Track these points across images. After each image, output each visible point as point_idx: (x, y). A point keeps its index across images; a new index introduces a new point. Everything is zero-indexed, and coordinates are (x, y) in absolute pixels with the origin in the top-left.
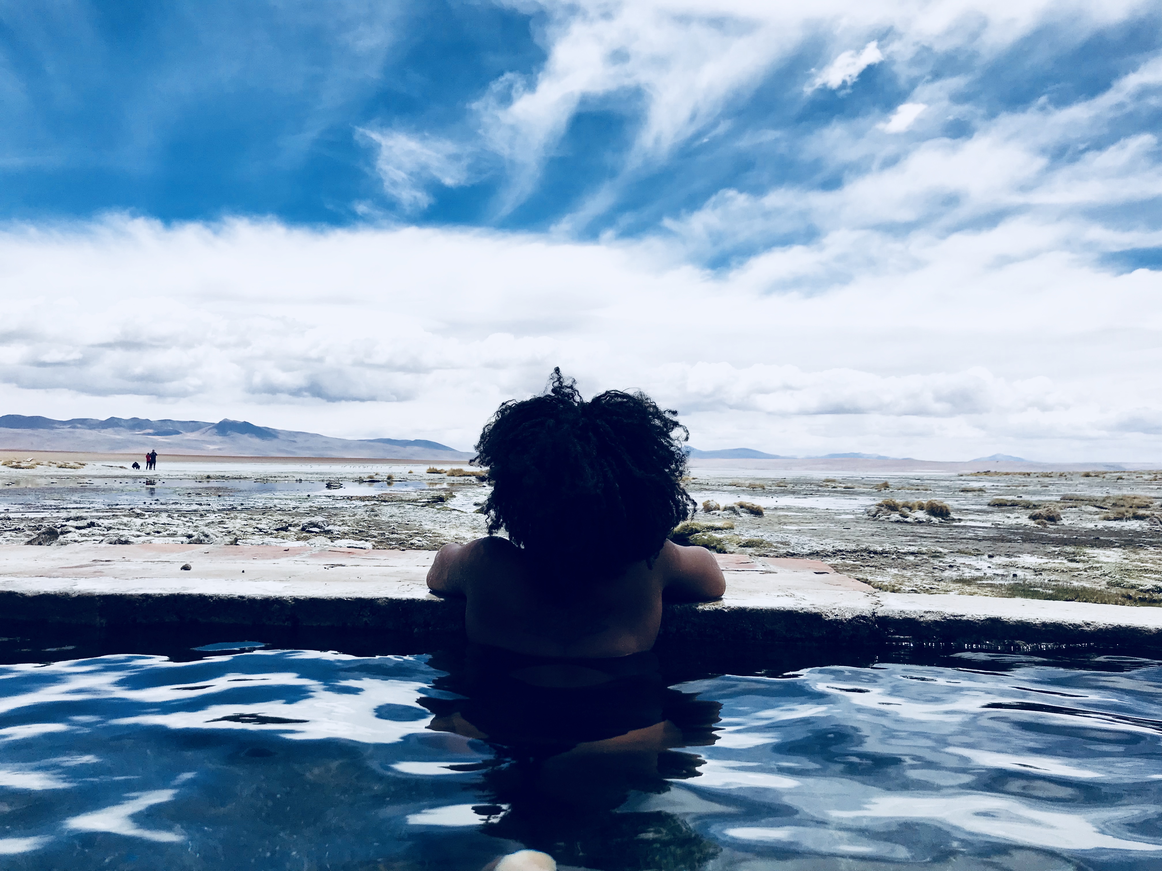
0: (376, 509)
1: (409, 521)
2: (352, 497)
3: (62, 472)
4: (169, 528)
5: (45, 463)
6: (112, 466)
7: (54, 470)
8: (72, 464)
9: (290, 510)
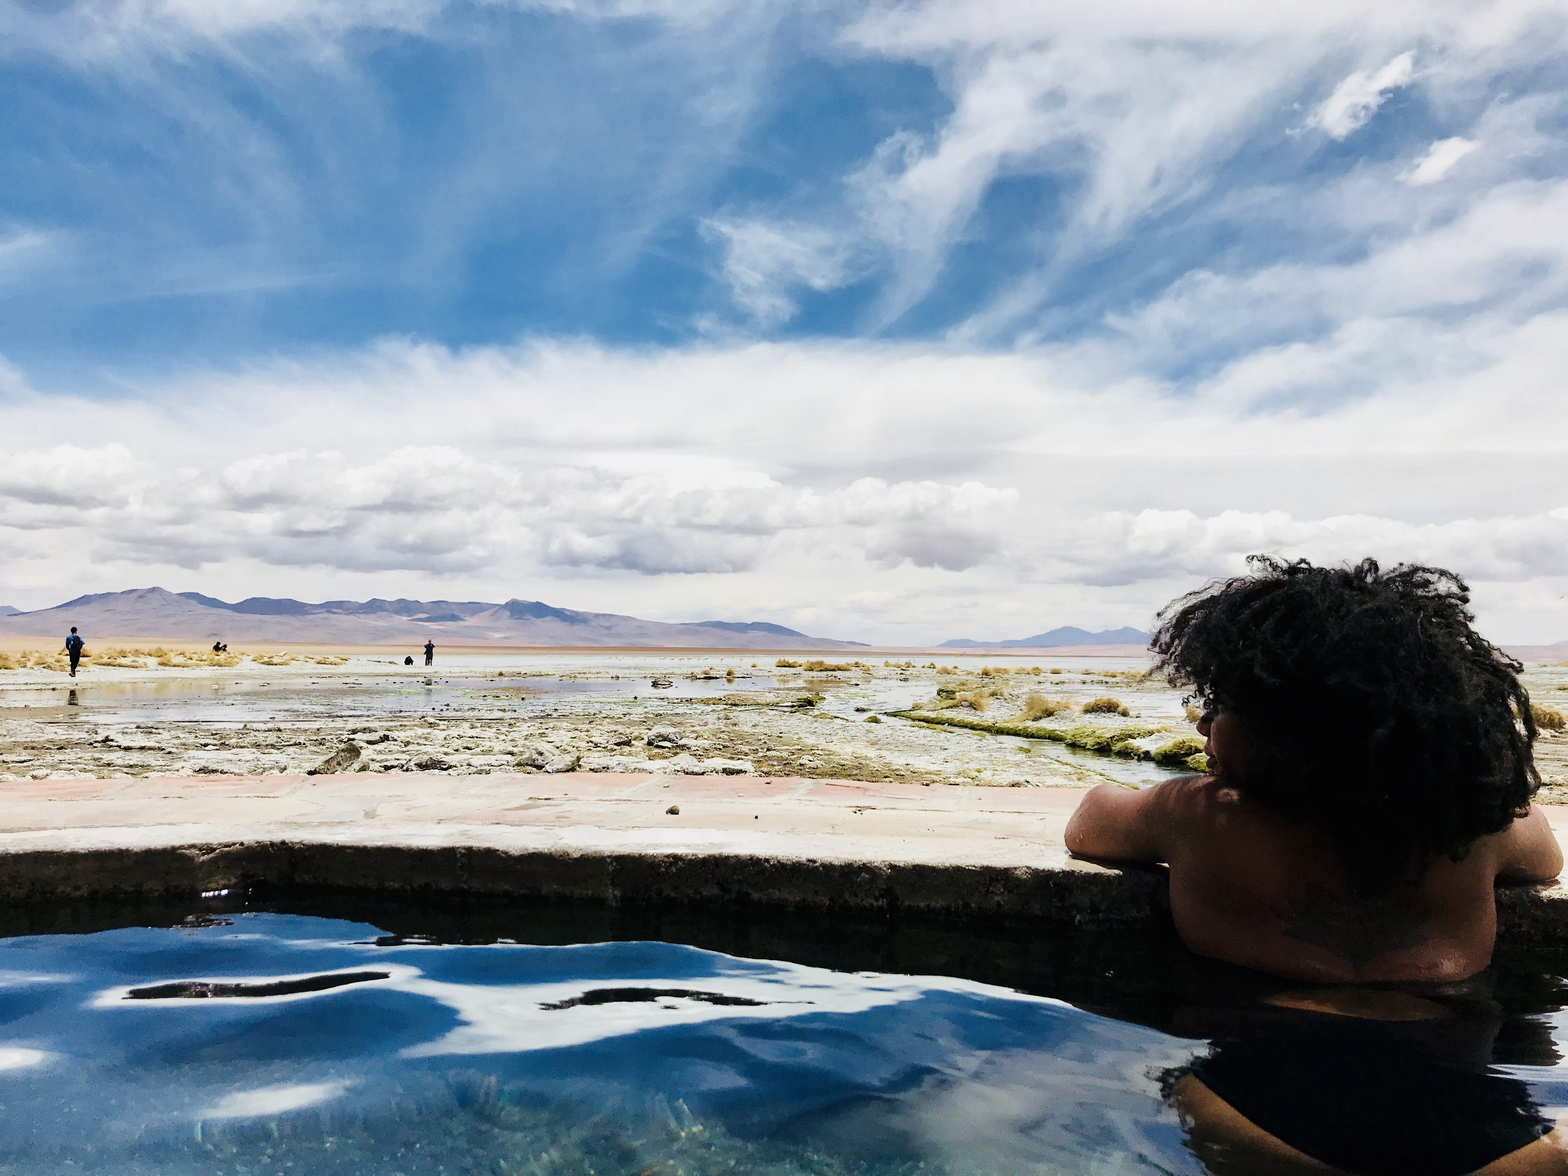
0: (731, 715)
1: (781, 733)
2: (691, 699)
3: (322, 669)
4: (481, 742)
5: (301, 657)
6: (380, 662)
7: (311, 667)
8: (332, 659)
9: (620, 718)
